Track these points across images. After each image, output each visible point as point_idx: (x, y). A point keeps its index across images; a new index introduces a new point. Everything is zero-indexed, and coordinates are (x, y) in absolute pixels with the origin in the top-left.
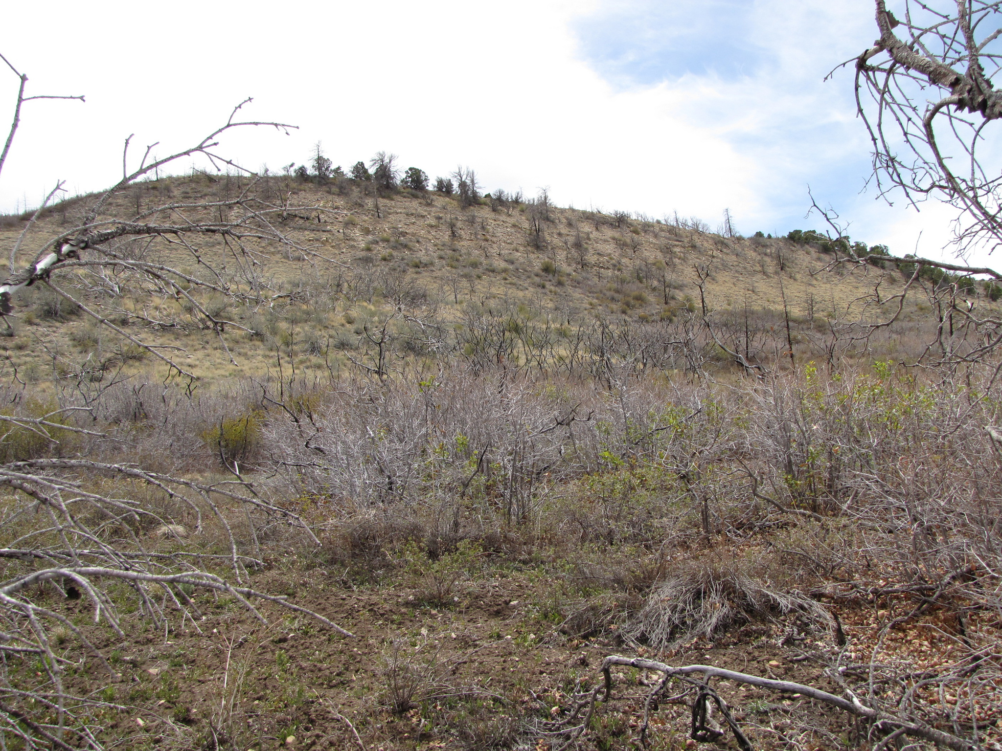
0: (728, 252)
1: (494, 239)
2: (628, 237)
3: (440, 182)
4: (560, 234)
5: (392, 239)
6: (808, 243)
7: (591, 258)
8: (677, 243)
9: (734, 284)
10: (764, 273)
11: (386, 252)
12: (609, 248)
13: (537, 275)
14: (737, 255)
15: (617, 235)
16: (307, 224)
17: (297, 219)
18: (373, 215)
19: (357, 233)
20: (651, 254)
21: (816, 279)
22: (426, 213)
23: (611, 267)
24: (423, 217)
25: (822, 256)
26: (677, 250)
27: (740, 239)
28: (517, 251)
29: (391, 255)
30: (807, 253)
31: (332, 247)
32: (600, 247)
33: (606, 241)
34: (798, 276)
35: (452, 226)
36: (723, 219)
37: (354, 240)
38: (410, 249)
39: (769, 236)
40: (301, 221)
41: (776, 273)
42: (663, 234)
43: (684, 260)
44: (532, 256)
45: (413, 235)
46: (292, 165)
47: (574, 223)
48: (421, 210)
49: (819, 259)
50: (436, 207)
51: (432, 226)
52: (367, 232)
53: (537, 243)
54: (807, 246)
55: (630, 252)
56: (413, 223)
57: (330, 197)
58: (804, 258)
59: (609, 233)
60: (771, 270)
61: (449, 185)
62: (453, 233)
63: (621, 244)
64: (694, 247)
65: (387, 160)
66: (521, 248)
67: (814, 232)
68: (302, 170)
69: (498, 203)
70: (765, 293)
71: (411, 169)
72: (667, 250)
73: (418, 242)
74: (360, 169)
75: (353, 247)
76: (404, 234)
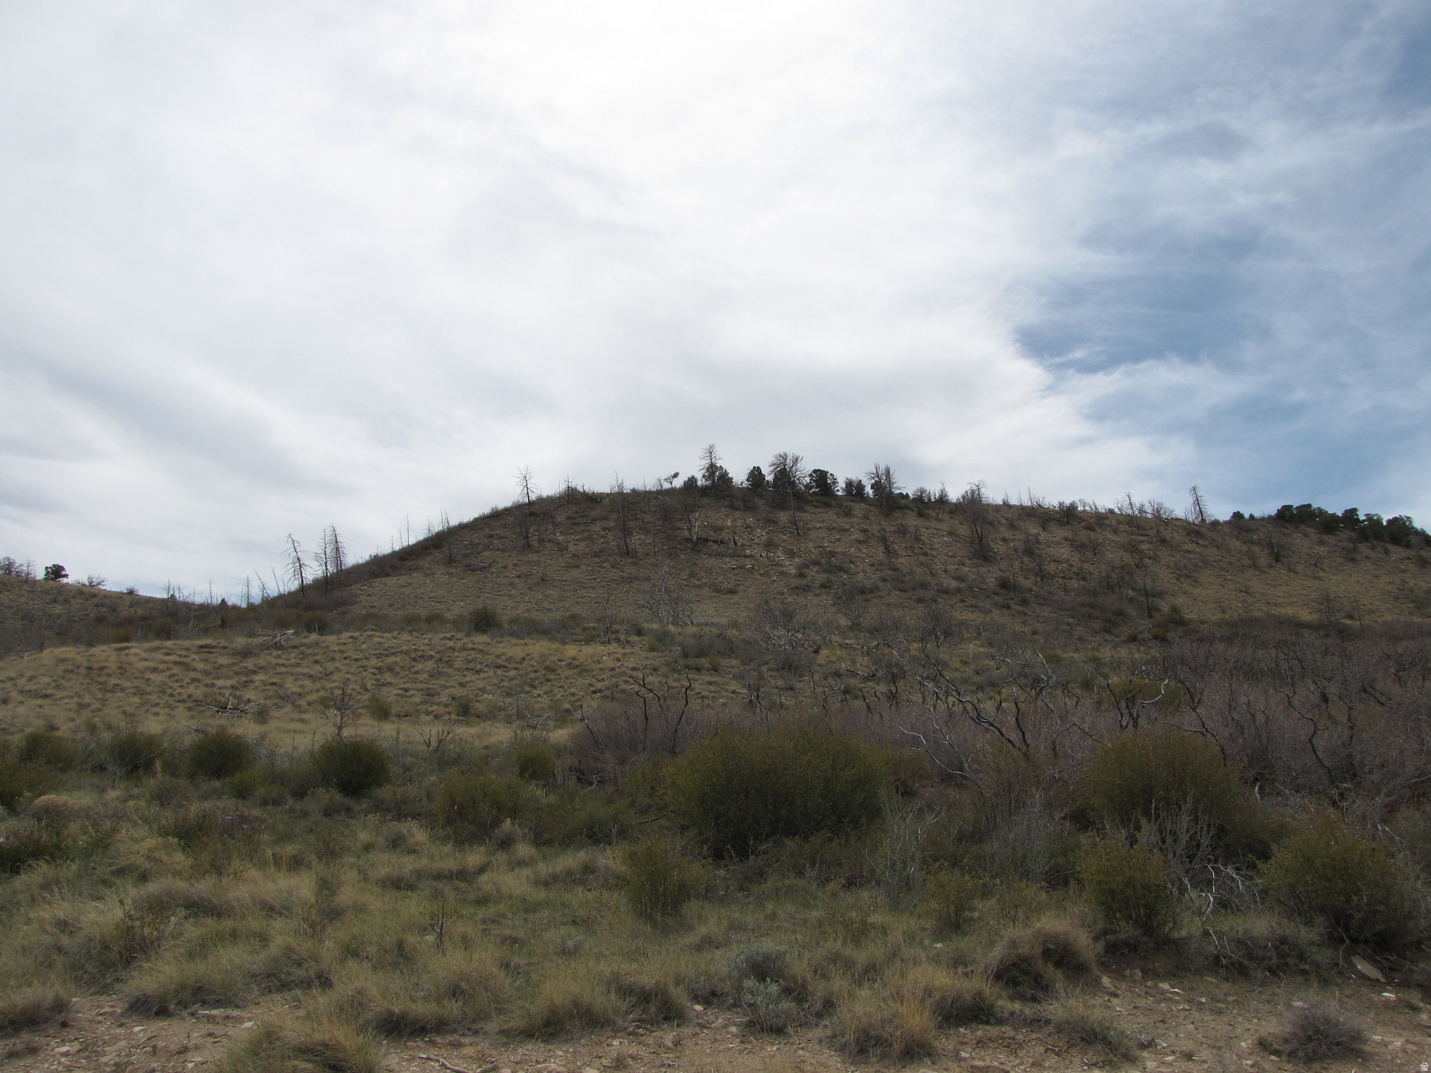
0: (1206, 543)
1: (934, 553)
2: (1083, 535)
3: (849, 484)
4: (1004, 540)
5: (823, 561)
6: (1303, 523)
7: (1051, 568)
8: (1142, 538)
9: (1222, 585)
10: (1256, 568)
11: (822, 577)
12: (1064, 552)
13: (996, 594)
14: (1218, 547)
15: (1069, 534)
16: (722, 549)
17: (710, 543)
18: (791, 533)
19: (780, 556)
20: (1114, 556)
21: (1323, 570)
22: (848, 527)
23: (1074, 576)
24: (847, 530)
25: (1327, 538)
26: (1144, 547)
27: (1216, 523)
28: (964, 565)
29: (829, 581)
30: (1306, 535)
31: (760, 575)
32: (1053, 551)
33: (1058, 543)
34: (1299, 568)
35: (883, 540)
36: (1190, 500)
37: (782, 565)
38: (846, 572)
39: (1252, 517)
40: (715, 547)
41: (1270, 566)
42: (1122, 528)
43: (1155, 558)
44: (983, 570)
45: (844, 554)
46: (676, 475)
47: (1016, 523)
48: (842, 522)
49: (1322, 543)
50: (856, 516)
51: (860, 542)
52: (791, 554)
53: (983, 554)
54: (1302, 527)
55: (1089, 554)
56: (839, 540)
57: (737, 514)
58: (1302, 542)
59: (1059, 533)
60: (1263, 561)
61: (860, 487)
62: (886, 548)
63: (1080, 547)
64: (1163, 541)
65: (789, 462)
66: (968, 562)
67: (1309, 506)
68: (692, 480)
69: (924, 506)
70: (1262, 594)
71: (815, 471)
72: (1132, 548)
73: (851, 562)
74: (756, 475)
75: (782, 573)
76: (832, 554)
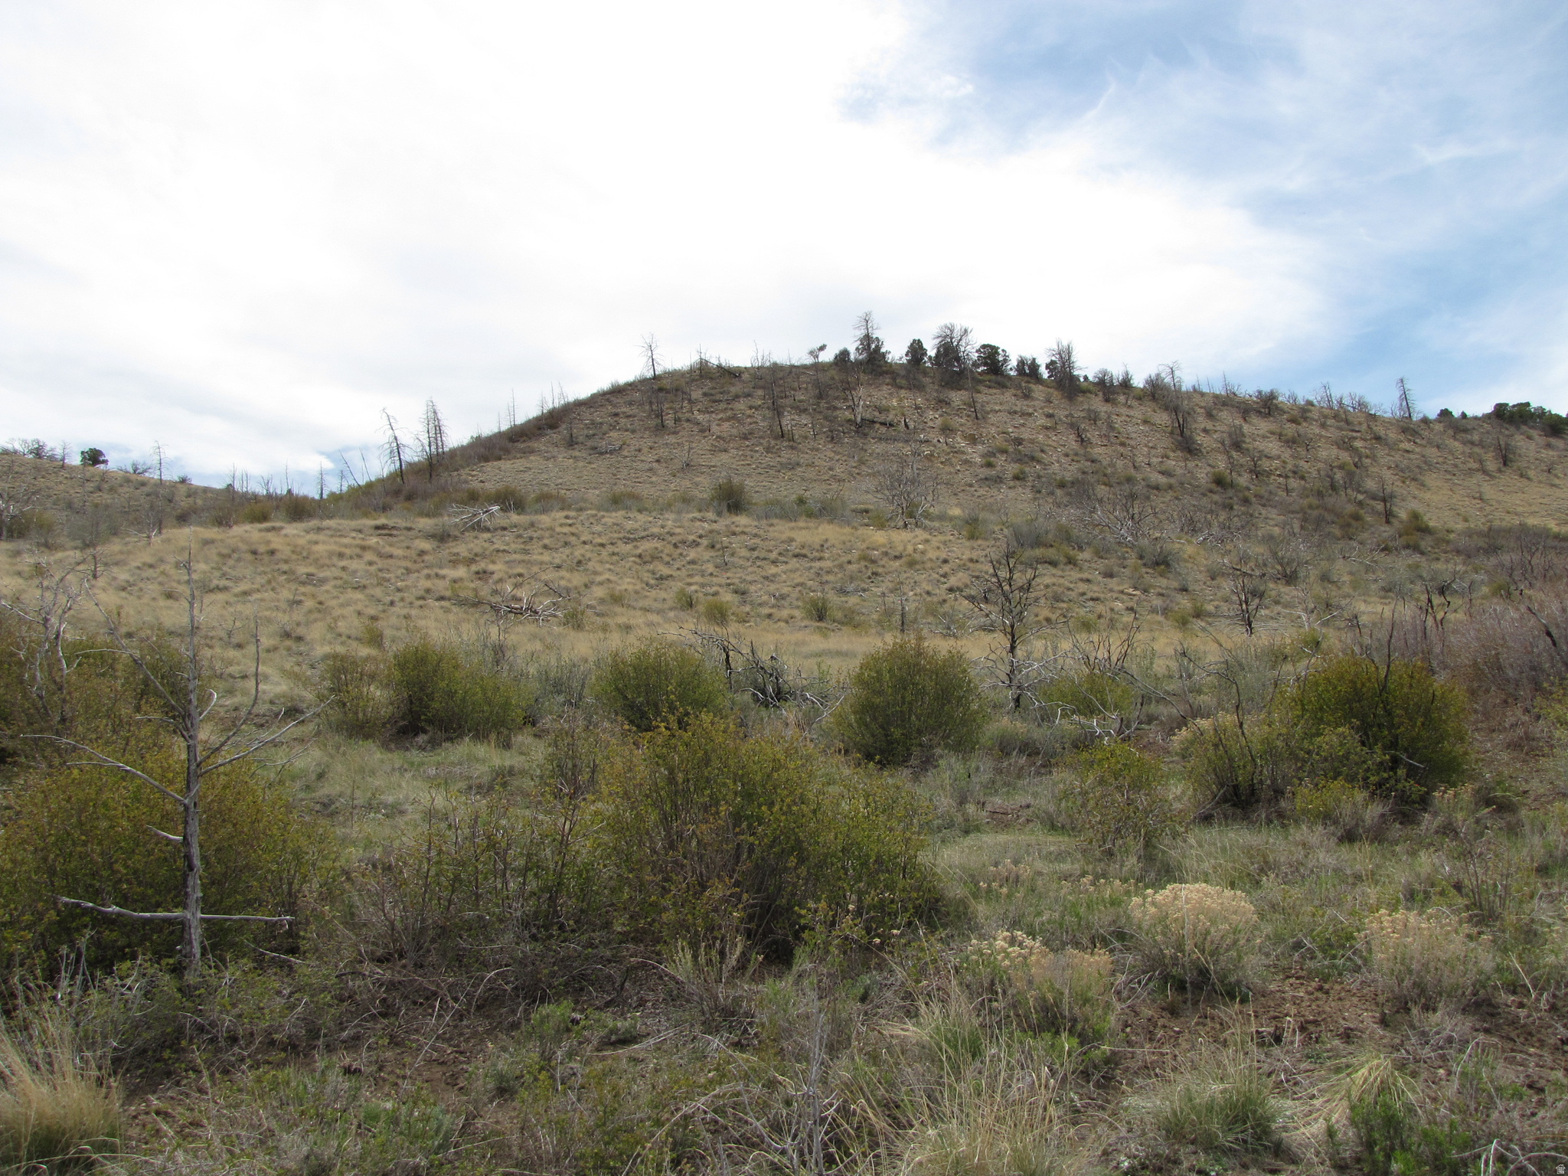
0: (1424, 442)
1: (1132, 443)
2: (1290, 429)
3: (1022, 363)
4: (1205, 431)
5: (1011, 449)
6: (1525, 423)
7: (1265, 464)
8: (1355, 434)
9: (1451, 490)
10: (1485, 472)
11: (1013, 468)
12: (1273, 447)
13: (1211, 491)
14: (1438, 447)
15: (1273, 427)
16: (892, 432)
17: (877, 426)
18: (969, 416)
19: (962, 443)
20: (1327, 452)
21: (1556, 476)
22: (1031, 410)
23: (1290, 475)
24: (1030, 415)
25: (1553, 441)
26: (1358, 444)
27: (1425, 421)
28: (1168, 458)
29: (1022, 472)
30: (1530, 438)
31: (942, 463)
32: (1260, 445)
33: (1264, 437)
34: (1531, 473)
35: (1073, 426)
36: (1396, 394)
37: (963, 453)
38: (1039, 462)
39: (1464, 415)
40: (883, 429)
41: (1500, 471)
42: (1329, 422)
43: (1374, 458)
44: (1191, 464)
45: (1032, 441)
46: (822, 348)
47: (1214, 412)
48: (1021, 405)
49: (1549, 446)
50: (1038, 399)
51: (1047, 428)
52: (973, 440)
53: (1188, 447)
54: (1524, 428)
55: (1302, 452)
56: (1023, 425)
57: (903, 393)
58: (1529, 445)
59: (1263, 426)
60: (1492, 465)
61: (1034, 366)
62: (1079, 436)
63: (1291, 442)
64: (1378, 438)
65: (956, 334)
66: (1172, 454)
67: (1528, 404)
68: (844, 354)
69: (1111, 389)
70: (1498, 502)
71: (984, 346)
72: (1345, 445)
73: (1042, 451)
74: (916, 350)
75: (966, 462)
76: (1019, 441)
